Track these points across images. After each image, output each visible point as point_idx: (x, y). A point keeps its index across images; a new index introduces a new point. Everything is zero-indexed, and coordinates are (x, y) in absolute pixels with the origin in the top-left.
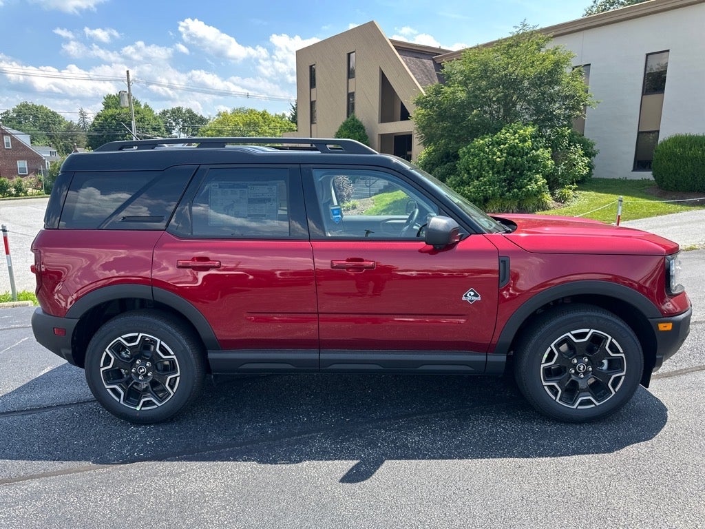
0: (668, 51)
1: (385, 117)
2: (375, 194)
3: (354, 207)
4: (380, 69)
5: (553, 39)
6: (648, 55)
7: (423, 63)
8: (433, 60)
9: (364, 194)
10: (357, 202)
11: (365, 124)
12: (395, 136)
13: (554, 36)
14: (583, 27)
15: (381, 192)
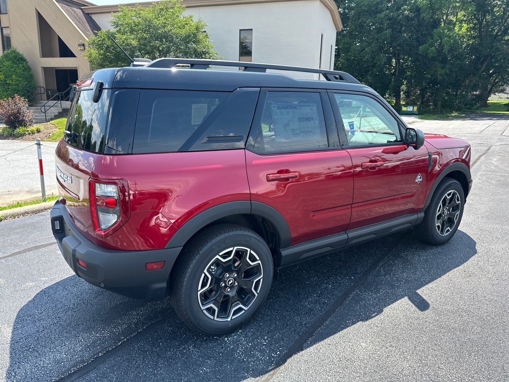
0: (252, 30)
1: (46, 52)
2: (52, 119)
3: (38, 131)
4: (36, 9)
5: (186, 9)
6: (240, 30)
7: (73, 10)
8: (81, 9)
9: (41, 119)
10: (41, 126)
11: (25, 56)
12: (56, 70)
13: (187, 7)
14: (200, 4)
15: (56, 117)
